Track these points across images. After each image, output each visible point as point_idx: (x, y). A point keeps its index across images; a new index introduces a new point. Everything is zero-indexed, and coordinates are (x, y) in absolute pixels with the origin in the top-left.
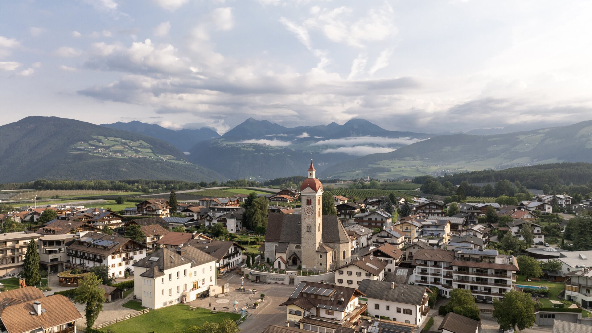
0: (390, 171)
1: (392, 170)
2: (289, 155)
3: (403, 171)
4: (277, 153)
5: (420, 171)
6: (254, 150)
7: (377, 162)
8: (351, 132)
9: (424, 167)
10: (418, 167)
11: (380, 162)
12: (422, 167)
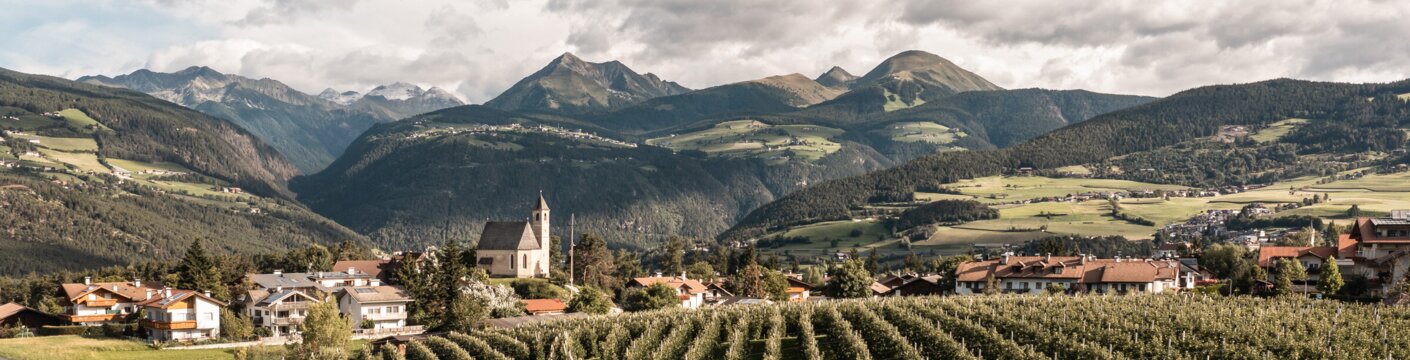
0: (996, 216)
1: (1003, 212)
2: (647, 168)
3: (1049, 216)
4: (607, 160)
5: (1123, 217)
6: (518, 147)
7: (950, 185)
8: (887, 94)
9: (1141, 200)
10: (1115, 198)
11: (964, 182)
12: (1134, 200)
